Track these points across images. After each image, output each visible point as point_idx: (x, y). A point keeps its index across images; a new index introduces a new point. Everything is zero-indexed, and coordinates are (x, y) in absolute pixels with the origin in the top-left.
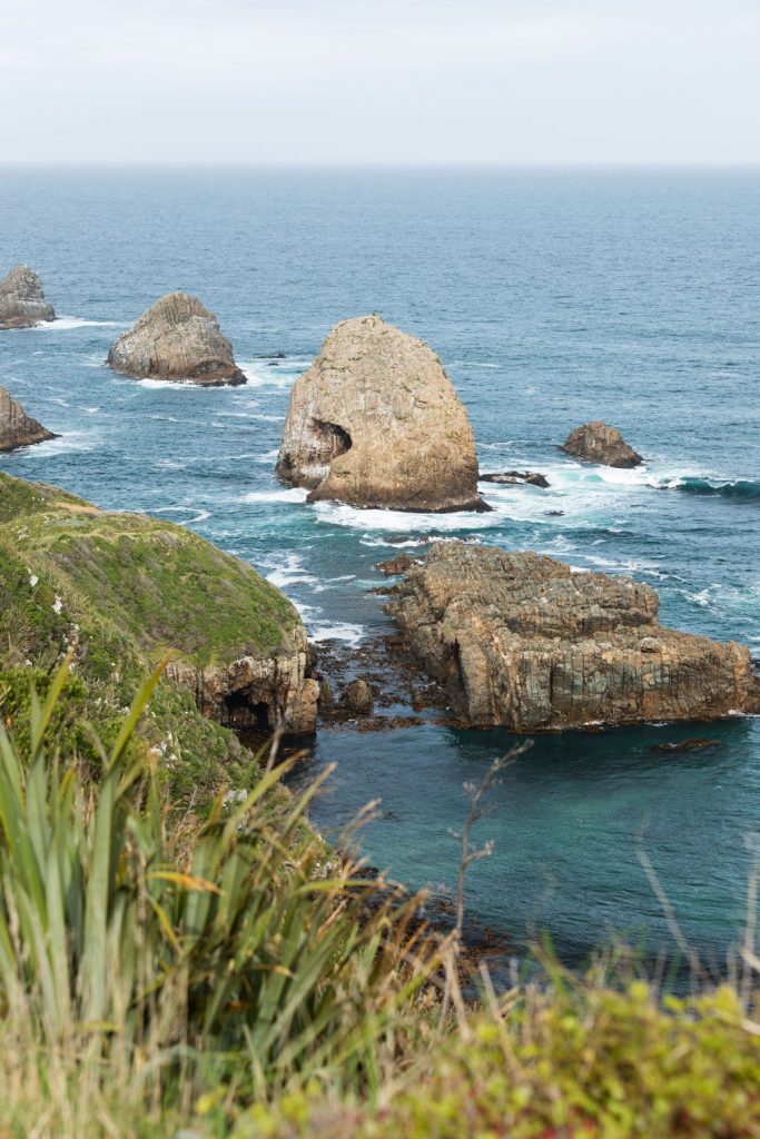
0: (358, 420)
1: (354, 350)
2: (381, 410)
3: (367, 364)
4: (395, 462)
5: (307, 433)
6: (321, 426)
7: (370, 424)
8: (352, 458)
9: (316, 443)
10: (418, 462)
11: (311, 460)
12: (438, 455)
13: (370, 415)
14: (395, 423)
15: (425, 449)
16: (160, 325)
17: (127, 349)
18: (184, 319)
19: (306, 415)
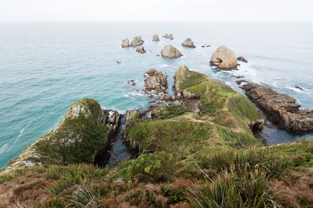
0: (223, 59)
1: (222, 50)
2: (226, 58)
3: (224, 52)
4: (228, 64)
5: (216, 59)
6: (217, 59)
7: (225, 59)
8: (223, 63)
9: (217, 60)
10: (231, 64)
11: (216, 62)
12: (233, 63)
13: (224, 58)
14: (228, 59)
15: (231, 63)
16: (187, 41)
17: (184, 43)
18: (189, 41)
19: (216, 57)
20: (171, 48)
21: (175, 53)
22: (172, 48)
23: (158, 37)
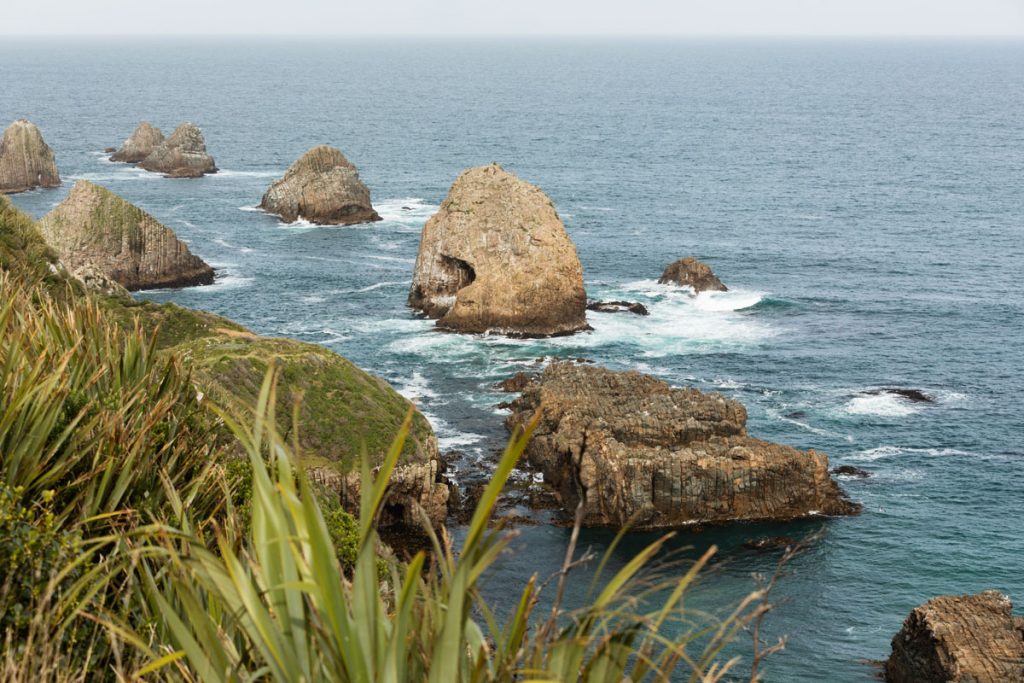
0: (482, 257)
1: (477, 195)
2: (501, 247)
3: (488, 207)
4: (513, 293)
5: (436, 268)
6: (448, 261)
7: (491, 259)
8: (476, 289)
9: (444, 277)
10: (533, 292)
11: (439, 291)
12: (551, 286)
13: (491, 251)
14: (513, 258)
15: (539, 282)
16: (307, 174)
17: (278, 195)
18: (328, 169)
19: (435, 252)
20: (98, 213)
21: (138, 247)
22: (107, 209)
23: (45, 152)
